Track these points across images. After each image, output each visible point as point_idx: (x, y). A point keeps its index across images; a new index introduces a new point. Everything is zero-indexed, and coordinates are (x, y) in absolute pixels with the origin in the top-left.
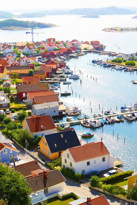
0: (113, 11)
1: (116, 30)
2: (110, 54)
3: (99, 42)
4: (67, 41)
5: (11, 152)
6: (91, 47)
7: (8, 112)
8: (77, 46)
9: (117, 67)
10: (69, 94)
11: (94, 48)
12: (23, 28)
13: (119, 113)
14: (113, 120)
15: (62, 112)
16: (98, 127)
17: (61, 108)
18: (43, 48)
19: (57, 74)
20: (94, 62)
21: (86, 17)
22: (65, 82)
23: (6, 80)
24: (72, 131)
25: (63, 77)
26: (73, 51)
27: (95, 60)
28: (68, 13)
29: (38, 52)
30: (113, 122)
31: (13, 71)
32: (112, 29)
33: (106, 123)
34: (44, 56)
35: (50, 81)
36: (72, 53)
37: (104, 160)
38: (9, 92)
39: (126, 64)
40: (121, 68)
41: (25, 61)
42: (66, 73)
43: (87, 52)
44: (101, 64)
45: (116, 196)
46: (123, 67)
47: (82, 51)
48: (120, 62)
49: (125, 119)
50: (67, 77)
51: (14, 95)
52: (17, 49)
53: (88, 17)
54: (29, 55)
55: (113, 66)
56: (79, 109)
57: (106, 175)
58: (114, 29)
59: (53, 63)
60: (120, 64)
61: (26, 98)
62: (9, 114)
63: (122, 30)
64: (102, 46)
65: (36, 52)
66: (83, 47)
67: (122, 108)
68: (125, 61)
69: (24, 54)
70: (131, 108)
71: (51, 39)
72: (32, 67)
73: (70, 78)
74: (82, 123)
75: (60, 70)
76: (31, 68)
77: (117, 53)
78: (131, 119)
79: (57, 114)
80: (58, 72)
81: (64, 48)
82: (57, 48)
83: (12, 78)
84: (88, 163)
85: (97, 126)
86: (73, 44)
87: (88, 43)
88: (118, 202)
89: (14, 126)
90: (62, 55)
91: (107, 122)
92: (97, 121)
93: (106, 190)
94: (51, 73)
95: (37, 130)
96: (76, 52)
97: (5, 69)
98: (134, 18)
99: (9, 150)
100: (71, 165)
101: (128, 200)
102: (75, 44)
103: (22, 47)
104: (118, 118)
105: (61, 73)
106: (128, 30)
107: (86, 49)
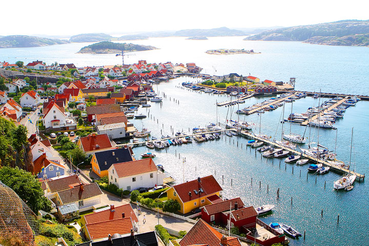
0: (225, 32)
1: (220, 52)
2: (204, 77)
3: (194, 64)
4: (160, 64)
5: (58, 169)
6: (185, 70)
7: (73, 134)
8: (169, 68)
9: (206, 90)
10: (145, 117)
11: (189, 70)
12: (113, 50)
13: (190, 134)
14: (180, 141)
15: (129, 134)
16: (163, 148)
17: (130, 129)
18: (131, 71)
19: (139, 97)
20: (183, 84)
21: (192, 39)
22: (145, 105)
23: (80, 103)
24: (126, 148)
25: (145, 100)
26: (164, 74)
27: (185, 82)
28: (174, 35)
29: (124, 75)
30: (180, 144)
31: (90, 94)
32: (215, 51)
33: (172, 144)
34: (130, 78)
35: (128, 104)
36: (163, 76)
37: (151, 176)
38: (80, 115)
39: (216, 87)
40: (210, 91)
41: (104, 83)
42: (148, 97)
43: (180, 74)
44: (191, 87)
45: (153, 209)
46: (212, 89)
47: (174, 73)
48: (210, 84)
49: (194, 140)
50: (149, 100)
51: (84, 118)
52: (102, 72)
53: (195, 38)
54: (114, 78)
55: (202, 88)
56: (148, 131)
57: (151, 191)
58: (218, 51)
59: (135, 85)
60: (210, 86)
61: (94, 121)
62: (73, 136)
63: (226, 52)
64: (198, 68)
65: (122, 75)
66: (176, 69)
67: (194, 130)
68: (216, 83)
69: (108, 77)
70: (203, 129)
71: (142, 61)
72: (112, 90)
73: (152, 101)
74: (147, 144)
75: (143, 93)
76: (109, 91)
77: (211, 75)
78: (200, 140)
79: (123, 135)
80: (140, 95)
81: (155, 70)
82: (146, 70)
83: (88, 102)
84: (134, 180)
85: (161, 147)
86: (165, 67)
87: (183, 66)
88: (154, 214)
89: (70, 146)
90: (150, 78)
91: (174, 143)
92: (162, 142)
93: (145, 204)
94: (131, 96)
95: (91, 149)
96: (167, 75)
97: (80, 92)
98: (245, 39)
99: (55, 167)
100: (116, 181)
101: (164, 213)
102: (167, 66)
103: (108, 70)
104: (187, 139)
105: (143, 96)
106: (233, 52)
107: (179, 72)
